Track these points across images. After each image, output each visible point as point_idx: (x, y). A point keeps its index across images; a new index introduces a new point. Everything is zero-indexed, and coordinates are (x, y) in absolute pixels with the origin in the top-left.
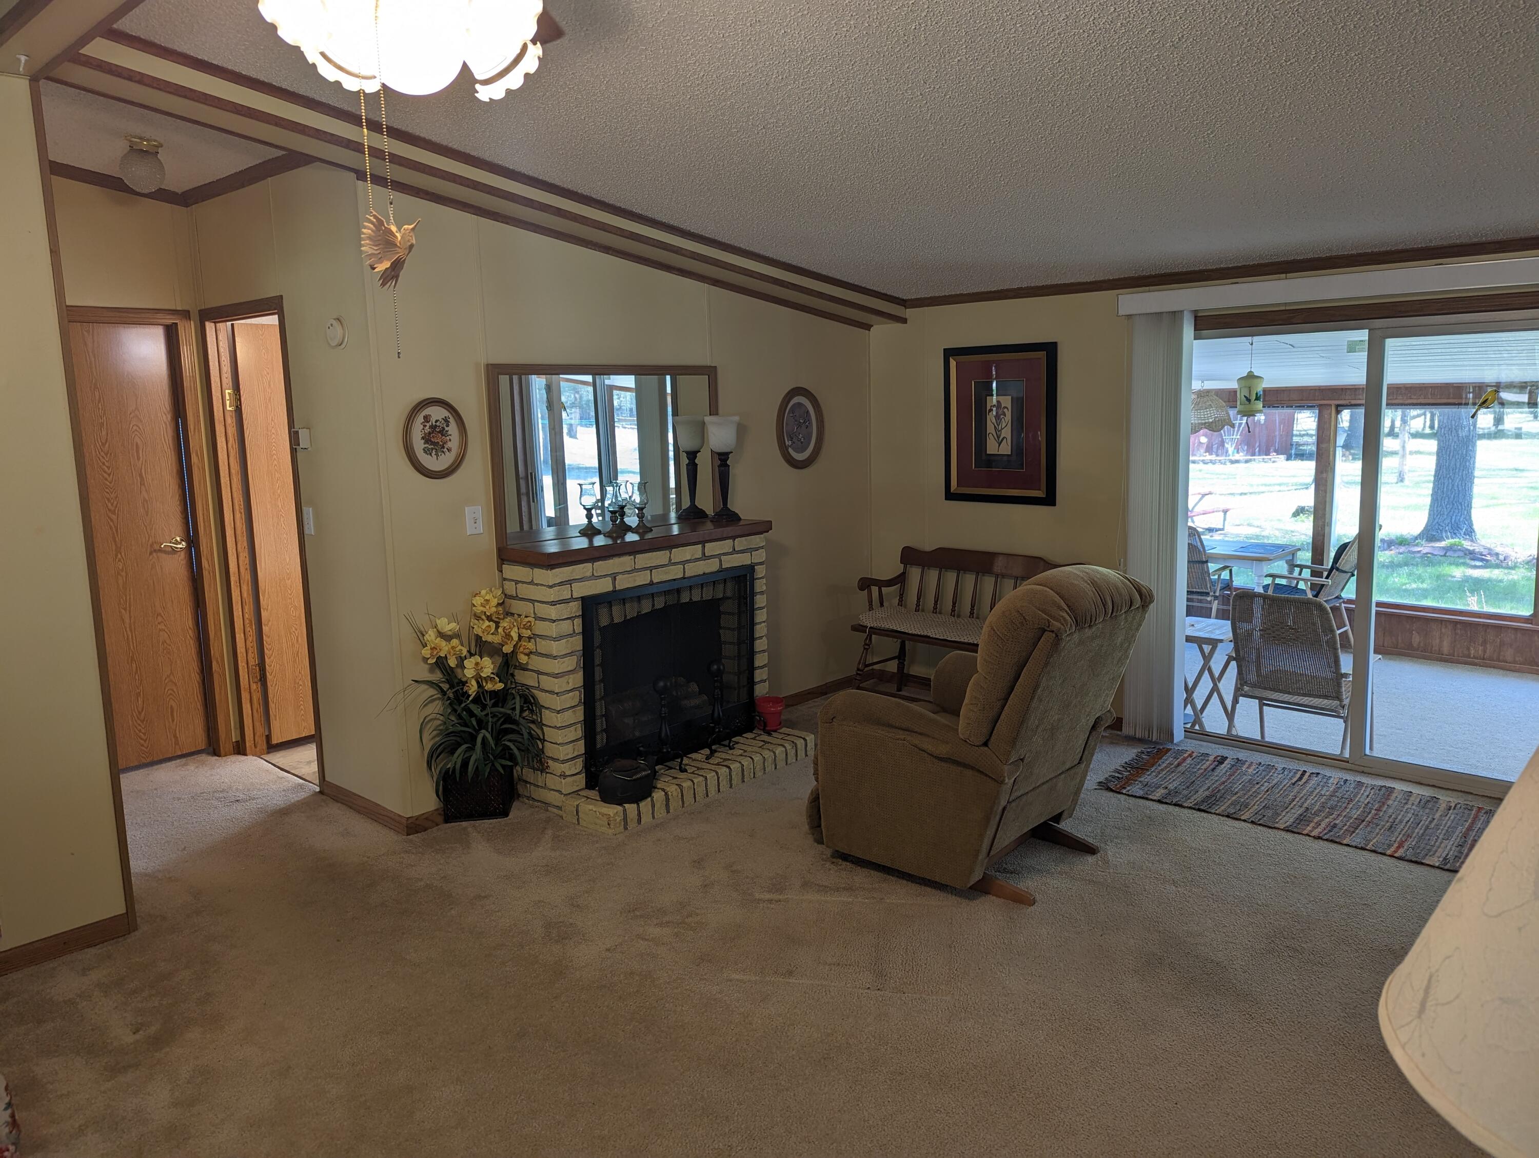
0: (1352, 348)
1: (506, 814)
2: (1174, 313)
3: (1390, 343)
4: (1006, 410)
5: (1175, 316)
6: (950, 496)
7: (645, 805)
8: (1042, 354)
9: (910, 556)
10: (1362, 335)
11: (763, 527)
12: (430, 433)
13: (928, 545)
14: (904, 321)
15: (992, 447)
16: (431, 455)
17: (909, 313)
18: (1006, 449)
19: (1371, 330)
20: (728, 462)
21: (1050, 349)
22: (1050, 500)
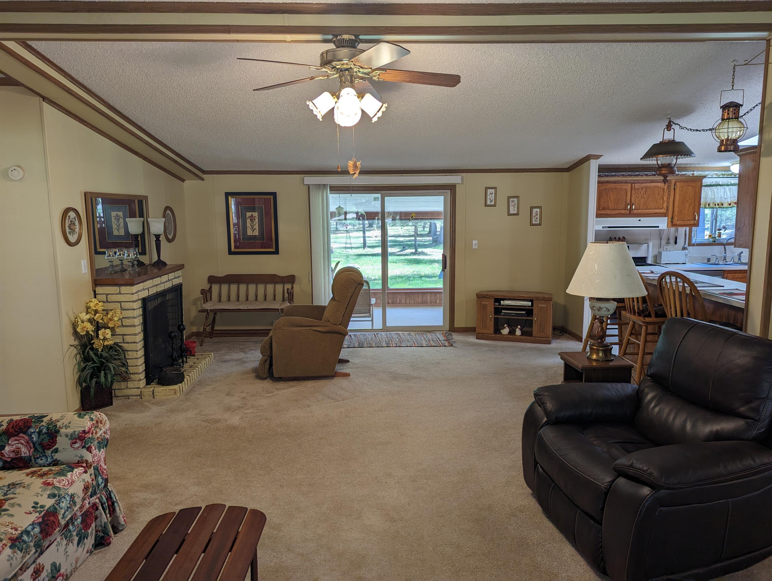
0: (375, 199)
1: (111, 404)
2: (324, 185)
3: (386, 198)
4: (255, 218)
5: (325, 186)
6: (231, 253)
7: (183, 383)
8: (271, 197)
9: (212, 280)
10: (379, 195)
11: (181, 267)
12: (70, 224)
13: (221, 274)
14: (203, 179)
15: (250, 233)
16: (71, 235)
17: (204, 176)
18: (256, 233)
19: (381, 194)
20: (160, 239)
21: (274, 194)
22: (277, 252)
